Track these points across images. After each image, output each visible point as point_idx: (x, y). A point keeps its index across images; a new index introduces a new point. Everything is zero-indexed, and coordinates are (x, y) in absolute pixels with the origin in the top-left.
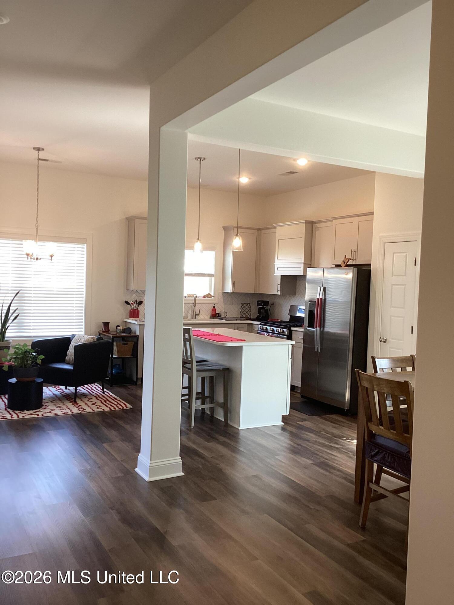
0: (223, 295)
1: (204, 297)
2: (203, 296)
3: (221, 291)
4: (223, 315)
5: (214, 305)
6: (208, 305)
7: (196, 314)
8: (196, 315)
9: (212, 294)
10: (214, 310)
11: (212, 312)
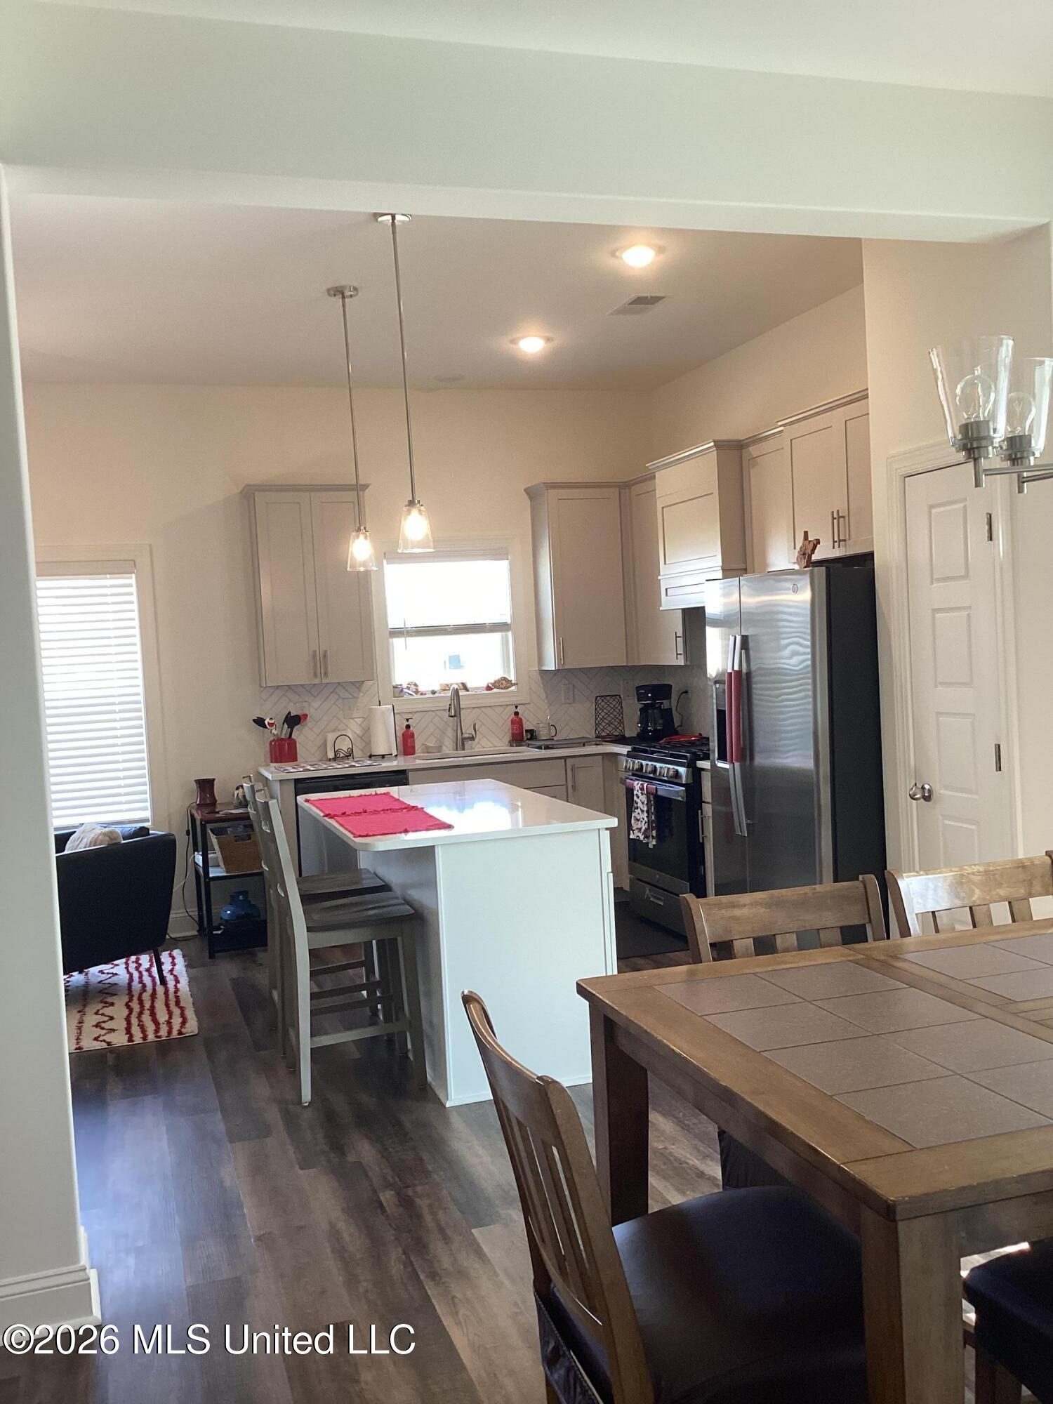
0: (542, 677)
1: (489, 688)
2: (485, 686)
3: (537, 669)
4: (543, 734)
5: (516, 707)
6: (501, 708)
7: (465, 736)
8: (463, 740)
9: (512, 678)
10: (517, 721)
11: (513, 729)
